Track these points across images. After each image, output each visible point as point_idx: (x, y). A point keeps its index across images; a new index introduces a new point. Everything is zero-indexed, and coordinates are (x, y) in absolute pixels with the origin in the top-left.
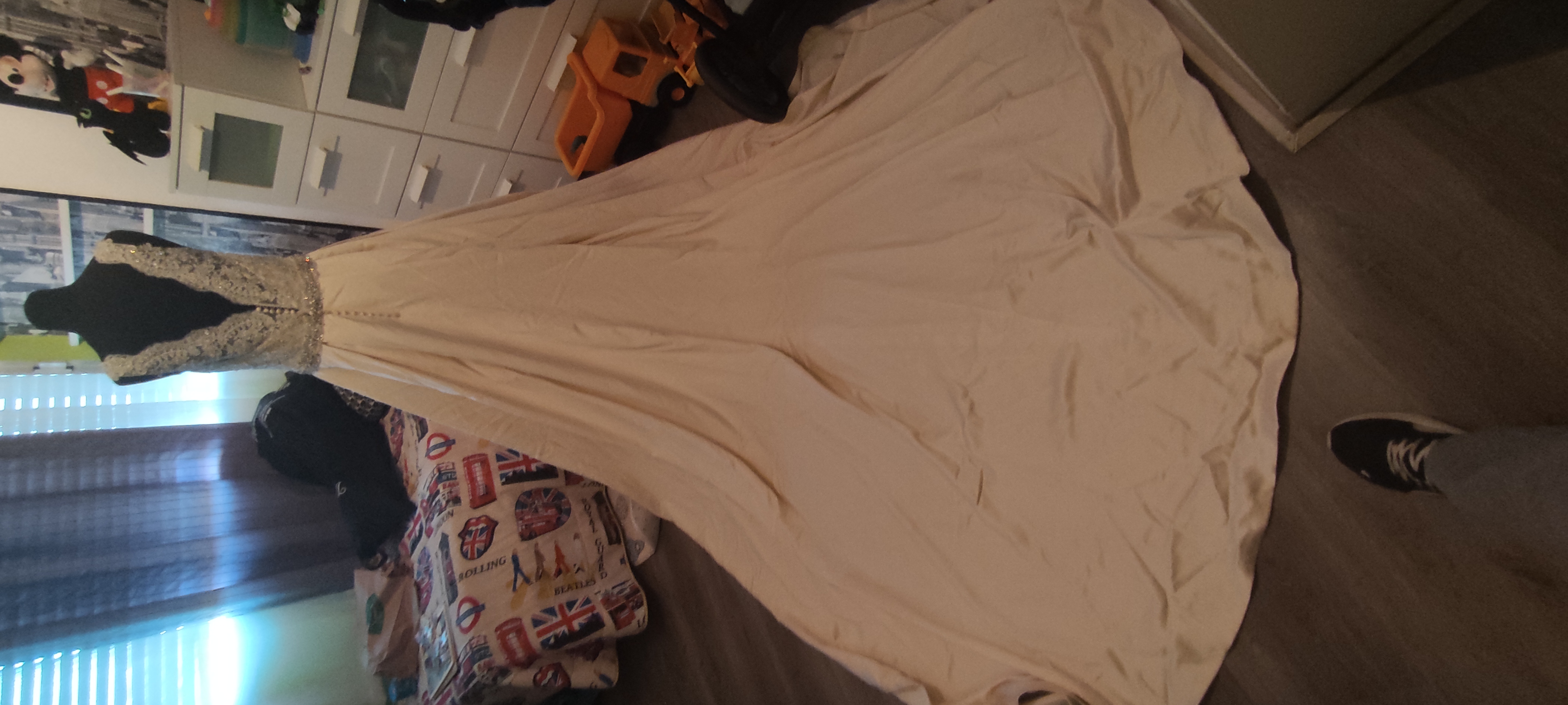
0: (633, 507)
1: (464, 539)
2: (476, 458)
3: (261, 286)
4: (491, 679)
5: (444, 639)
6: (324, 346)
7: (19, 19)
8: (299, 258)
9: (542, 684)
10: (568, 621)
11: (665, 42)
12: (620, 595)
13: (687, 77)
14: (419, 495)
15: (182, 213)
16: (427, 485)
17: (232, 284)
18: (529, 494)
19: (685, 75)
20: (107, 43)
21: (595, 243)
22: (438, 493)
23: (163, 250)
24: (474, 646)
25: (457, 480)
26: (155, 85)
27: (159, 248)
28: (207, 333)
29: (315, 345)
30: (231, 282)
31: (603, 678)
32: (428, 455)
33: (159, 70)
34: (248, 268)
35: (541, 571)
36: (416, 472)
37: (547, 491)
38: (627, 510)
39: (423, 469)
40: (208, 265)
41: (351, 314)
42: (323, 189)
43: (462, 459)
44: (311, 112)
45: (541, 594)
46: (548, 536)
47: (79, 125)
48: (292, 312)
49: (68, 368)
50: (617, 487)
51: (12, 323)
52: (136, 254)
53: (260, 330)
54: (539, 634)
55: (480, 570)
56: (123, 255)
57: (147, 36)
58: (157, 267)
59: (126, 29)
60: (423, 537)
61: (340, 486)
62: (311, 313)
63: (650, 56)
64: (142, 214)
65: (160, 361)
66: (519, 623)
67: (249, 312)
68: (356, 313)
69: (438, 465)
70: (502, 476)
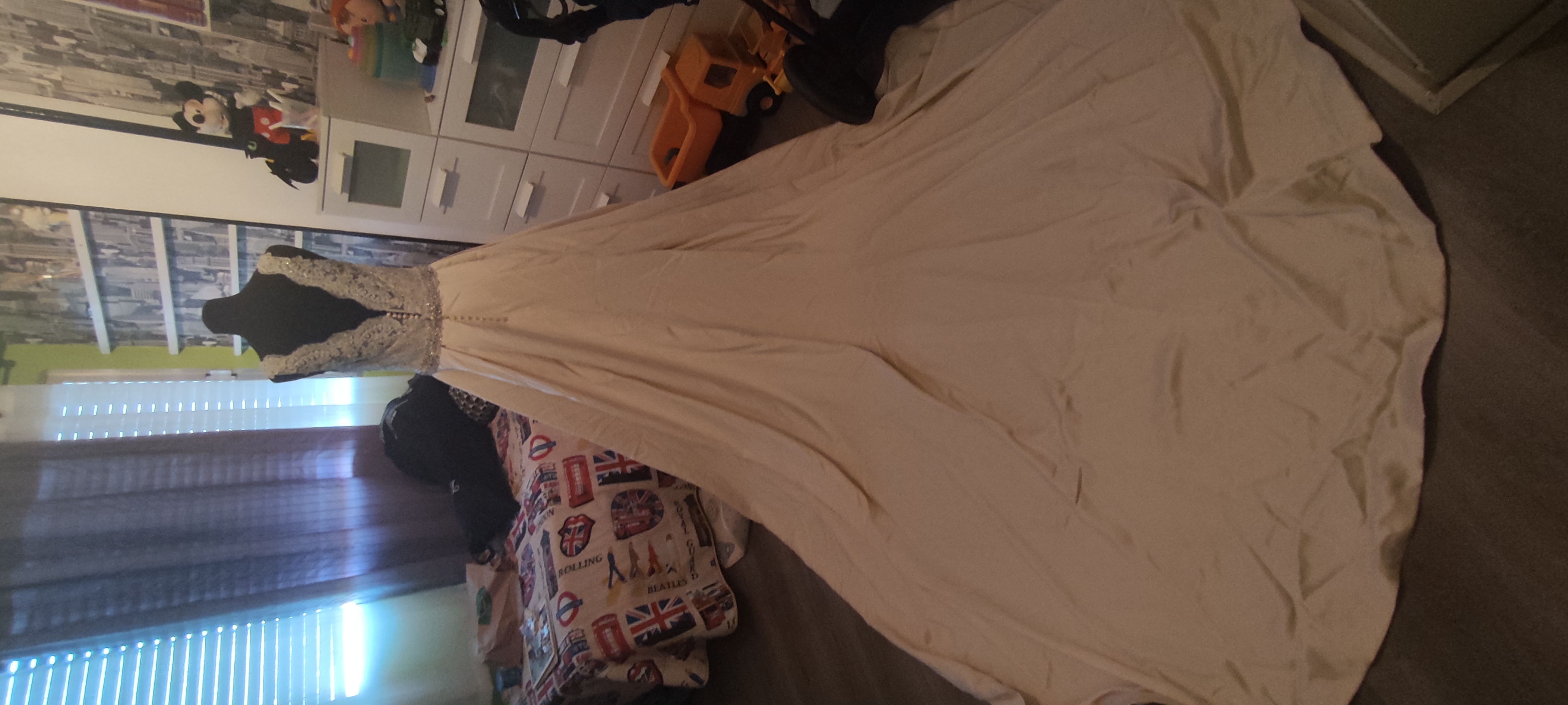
0: (724, 509)
1: (563, 537)
2: (575, 460)
3: (390, 293)
4: (589, 671)
5: (546, 631)
6: (442, 349)
7: (201, 68)
8: (423, 268)
9: (636, 679)
10: (660, 619)
11: (754, 53)
12: (711, 596)
13: (776, 86)
14: (523, 494)
15: (325, 235)
16: (530, 485)
17: (367, 292)
18: (624, 495)
19: (773, 84)
20: (269, 86)
21: (690, 248)
22: (540, 492)
23: (311, 262)
24: (573, 638)
25: (557, 481)
26: (307, 119)
27: (308, 260)
28: (345, 335)
29: (435, 349)
30: (366, 290)
31: (694, 677)
32: (530, 456)
33: (310, 105)
34: (381, 278)
35: (635, 570)
36: (519, 471)
37: (641, 493)
38: (717, 512)
39: (526, 470)
40: (347, 275)
41: (467, 319)
42: (443, 207)
43: (562, 459)
44: (435, 136)
45: (636, 592)
46: (642, 535)
47: (247, 157)
48: (416, 317)
49: (233, 375)
50: (708, 488)
51: (189, 336)
52: (290, 266)
53: (390, 333)
54: (634, 630)
55: (578, 567)
56: (280, 267)
57: (301, 77)
58: (306, 277)
59: (285, 72)
60: (526, 536)
61: (455, 484)
62: (432, 318)
63: (739, 66)
64: (294, 236)
65: (307, 361)
66: (614, 619)
67: (380, 316)
68: (470, 318)
69: (540, 465)
70: (599, 477)
